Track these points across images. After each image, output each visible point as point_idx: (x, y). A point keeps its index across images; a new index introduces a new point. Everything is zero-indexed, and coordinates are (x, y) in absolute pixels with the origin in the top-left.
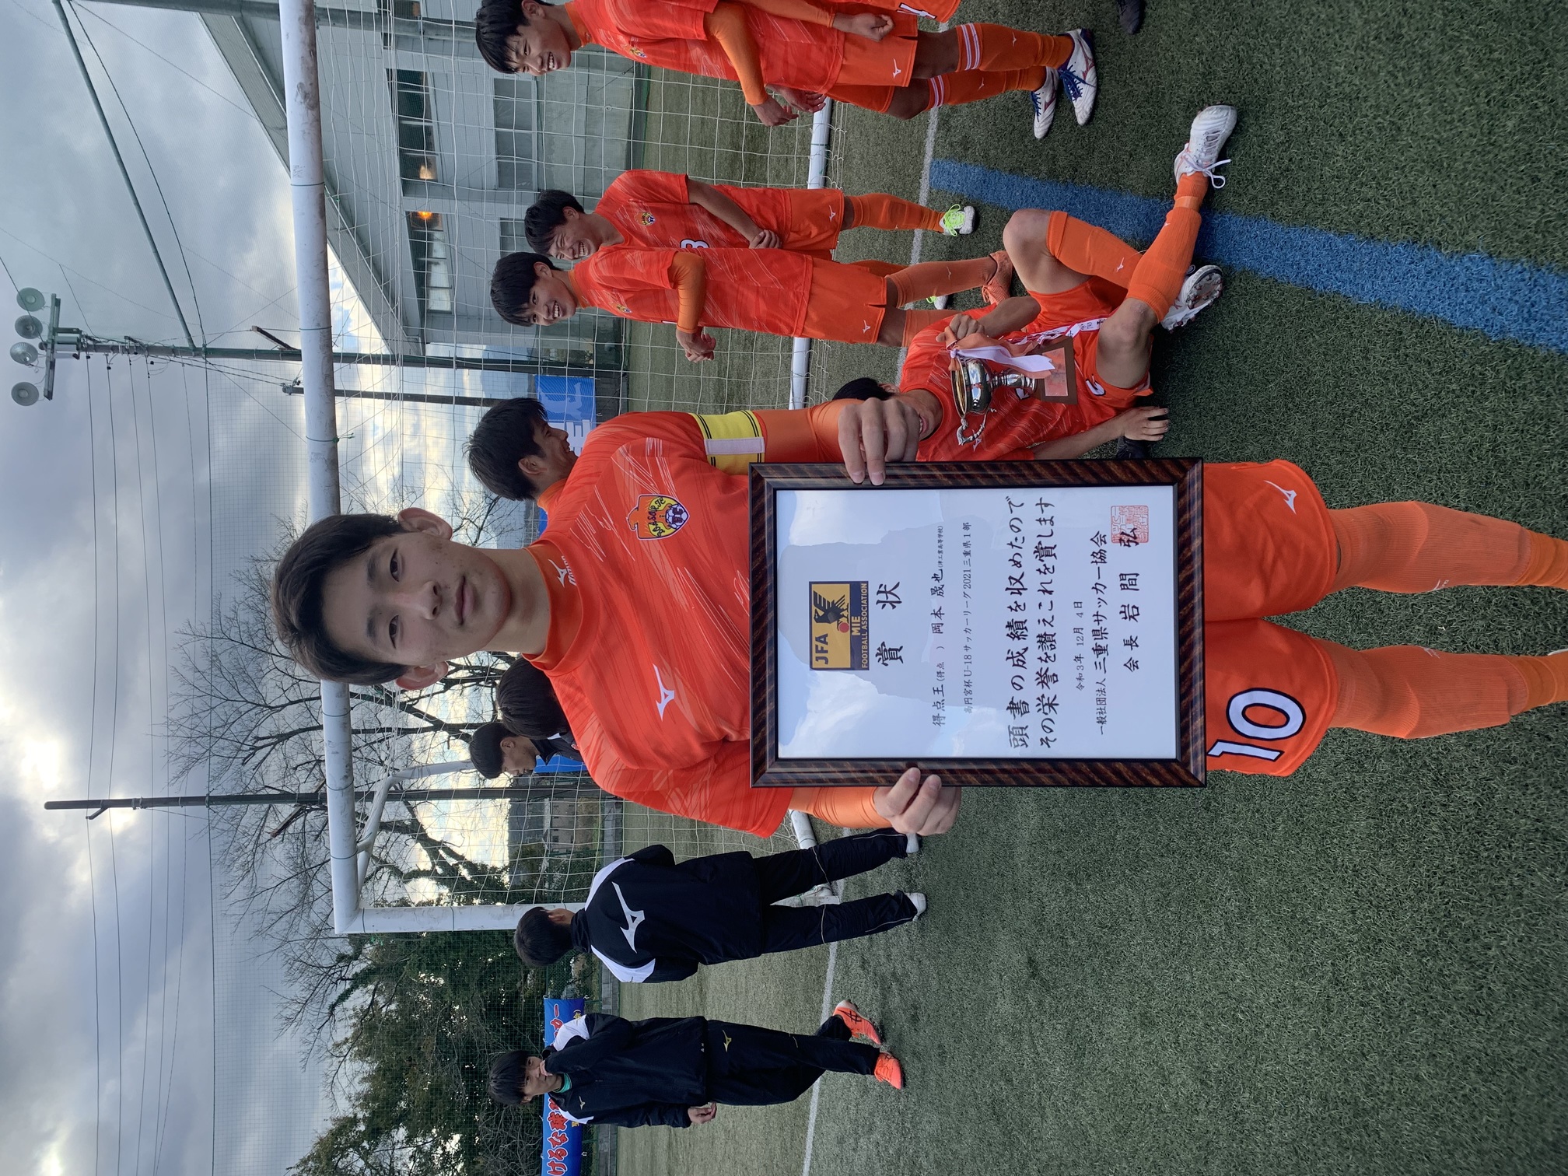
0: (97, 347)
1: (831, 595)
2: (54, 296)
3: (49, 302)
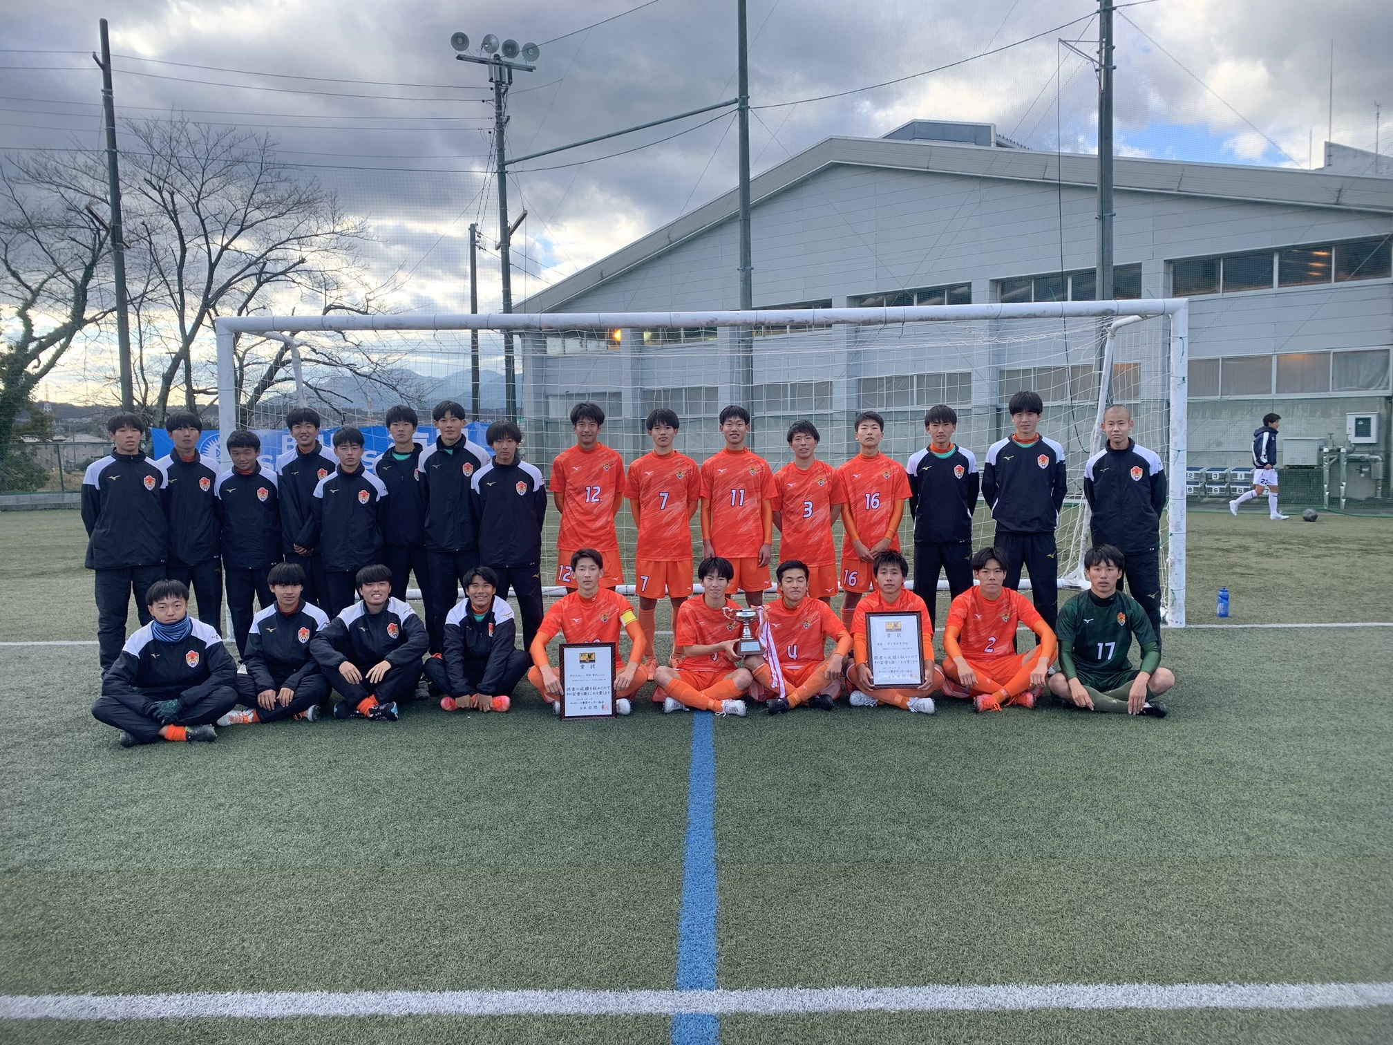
0: (500, 96)
1: (593, 656)
2: (535, 68)
3: (530, 64)
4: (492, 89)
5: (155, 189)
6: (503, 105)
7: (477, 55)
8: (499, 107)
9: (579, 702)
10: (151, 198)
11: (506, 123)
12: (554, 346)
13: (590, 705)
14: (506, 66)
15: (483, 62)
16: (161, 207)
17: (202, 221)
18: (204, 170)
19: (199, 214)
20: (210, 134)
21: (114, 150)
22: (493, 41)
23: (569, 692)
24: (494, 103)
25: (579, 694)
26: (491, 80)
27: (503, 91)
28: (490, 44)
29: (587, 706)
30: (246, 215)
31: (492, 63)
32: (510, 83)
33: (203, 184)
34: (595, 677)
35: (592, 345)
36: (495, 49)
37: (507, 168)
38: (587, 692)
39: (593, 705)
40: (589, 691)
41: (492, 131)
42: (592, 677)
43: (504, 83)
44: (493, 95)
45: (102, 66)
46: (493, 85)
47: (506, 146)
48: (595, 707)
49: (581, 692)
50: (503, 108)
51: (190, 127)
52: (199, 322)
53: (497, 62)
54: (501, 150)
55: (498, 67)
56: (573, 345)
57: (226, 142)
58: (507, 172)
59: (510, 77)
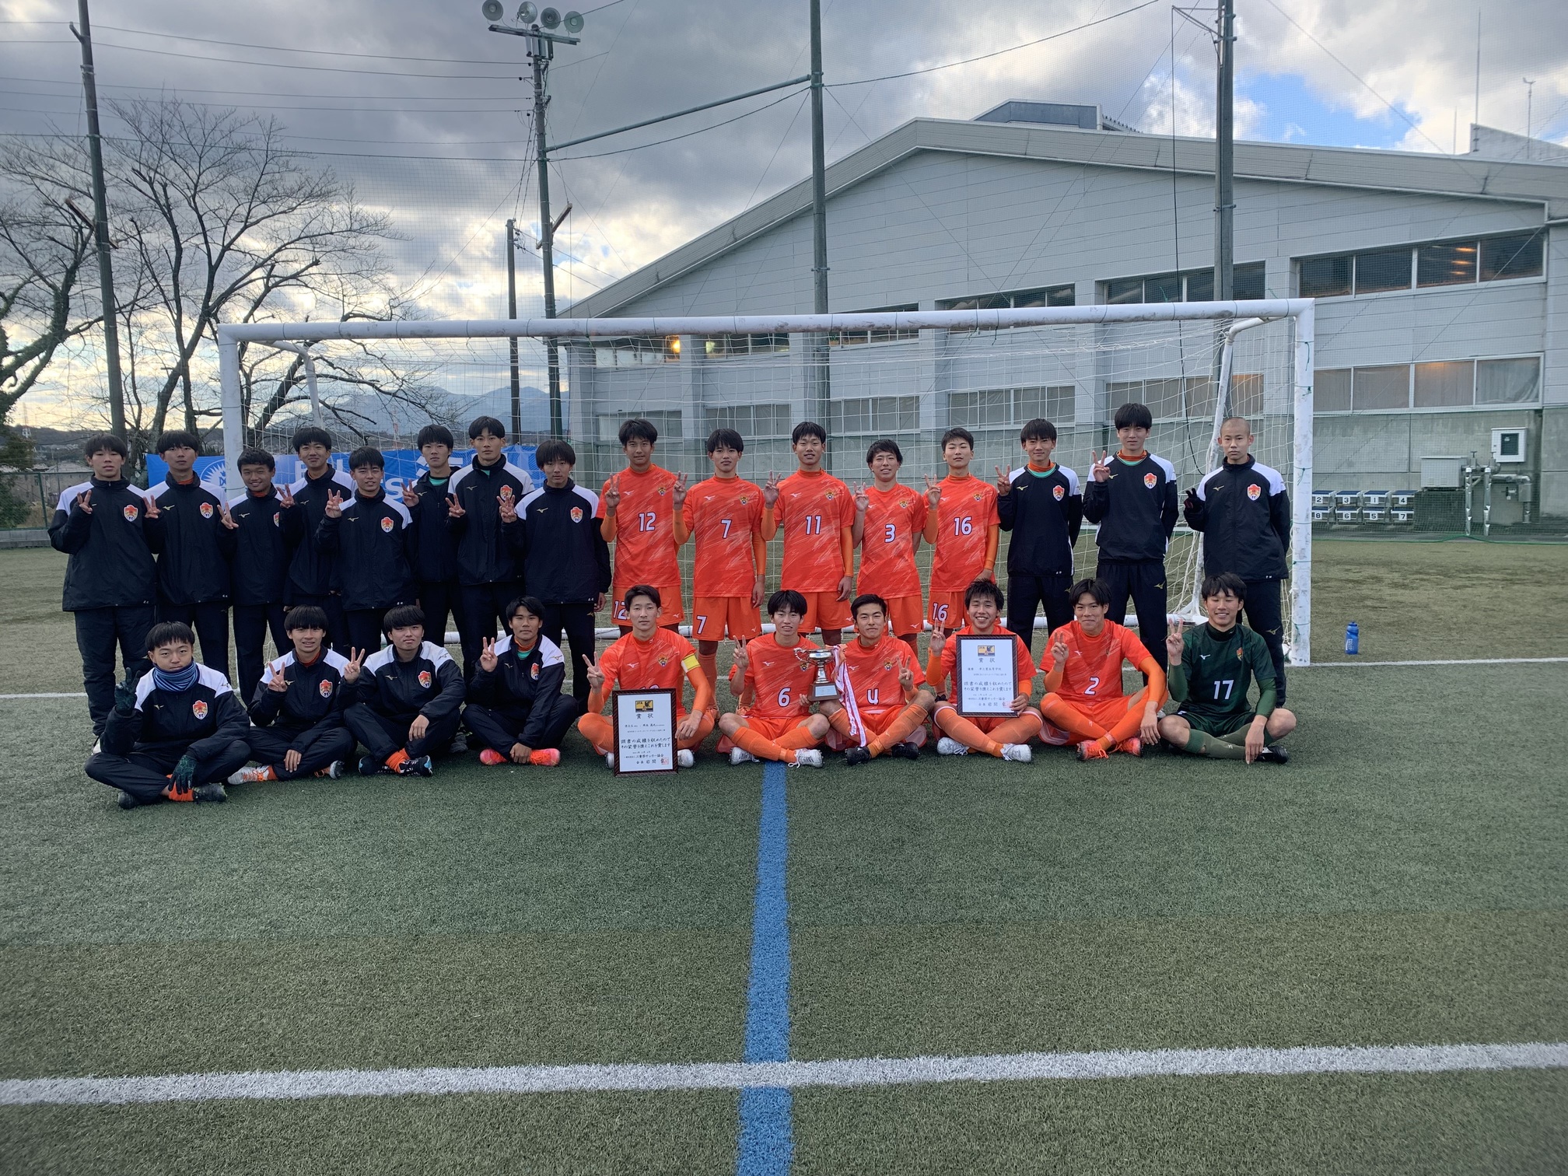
0: (539, 72)
1: (650, 704)
2: (579, 40)
3: (573, 36)
4: (530, 65)
5: (145, 180)
6: (543, 83)
7: (513, 26)
8: (538, 85)
9: (636, 755)
10: (140, 191)
11: (547, 103)
12: (604, 358)
13: (648, 758)
14: (546, 38)
15: (520, 33)
16: (152, 201)
17: (200, 218)
18: (200, 158)
19: (196, 210)
20: (207, 117)
21: (97, 136)
22: (531, 9)
23: (624, 744)
24: (533, 81)
25: (635, 746)
26: (529, 54)
27: (542, 67)
28: (528, 12)
29: (645, 760)
30: (250, 211)
31: (530, 35)
32: (551, 58)
33: (200, 174)
34: (653, 728)
35: (648, 357)
36: (533, 19)
37: (549, 155)
38: (644, 744)
39: (651, 759)
40: (647, 743)
41: (531, 113)
42: (649, 728)
43: (543, 57)
44: (531, 71)
45: (81, 39)
46: (531, 60)
47: (547, 130)
48: (654, 761)
49: (638, 744)
50: (543, 86)
51: (183, 108)
52: (198, 334)
53: (536, 33)
54: (541, 134)
55: (537, 39)
56: (626, 358)
57: (225, 126)
58: (548, 160)
59: (551, 51)
